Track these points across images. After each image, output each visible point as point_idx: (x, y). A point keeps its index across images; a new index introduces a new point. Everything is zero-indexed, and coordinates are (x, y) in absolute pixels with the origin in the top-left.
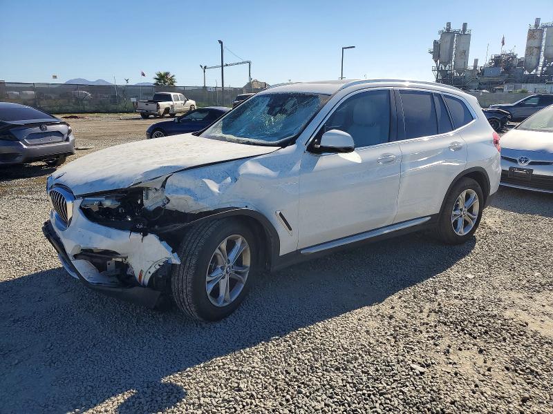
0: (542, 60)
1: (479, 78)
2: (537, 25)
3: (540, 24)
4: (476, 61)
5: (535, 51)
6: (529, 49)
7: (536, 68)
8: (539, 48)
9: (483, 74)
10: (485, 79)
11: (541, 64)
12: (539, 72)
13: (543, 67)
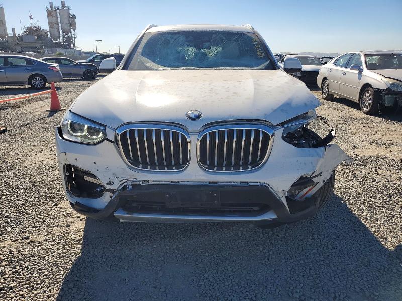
0: (61, 32)
1: (20, 43)
2: (51, 7)
3: (53, 6)
4: (13, 29)
5: (55, 25)
6: (50, 23)
7: (59, 37)
8: (57, 24)
9: (22, 40)
10: (24, 44)
11: (61, 35)
12: (62, 41)
13: (63, 38)
